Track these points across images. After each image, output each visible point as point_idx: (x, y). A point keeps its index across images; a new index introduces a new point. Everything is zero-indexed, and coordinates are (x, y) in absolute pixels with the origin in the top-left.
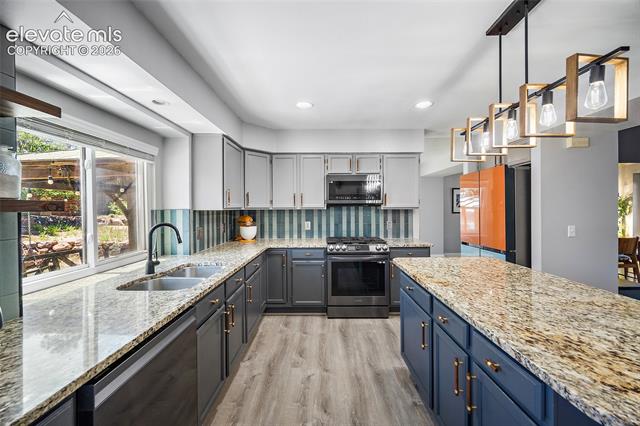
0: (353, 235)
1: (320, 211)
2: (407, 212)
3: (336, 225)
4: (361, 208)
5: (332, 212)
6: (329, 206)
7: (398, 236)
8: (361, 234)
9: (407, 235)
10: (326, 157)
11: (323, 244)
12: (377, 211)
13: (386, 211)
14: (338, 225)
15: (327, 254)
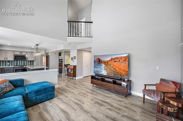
0: (21, 65)
1: (12, 61)
2: (33, 61)
3: (16, 63)
4: (23, 60)
5: (15, 61)
6: (14, 60)
7: (31, 65)
8: (23, 65)
9: (33, 65)
10: (14, 51)
11: (13, 66)
12: (27, 61)
13: (28, 61)
14: (17, 63)
15: (14, 68)
